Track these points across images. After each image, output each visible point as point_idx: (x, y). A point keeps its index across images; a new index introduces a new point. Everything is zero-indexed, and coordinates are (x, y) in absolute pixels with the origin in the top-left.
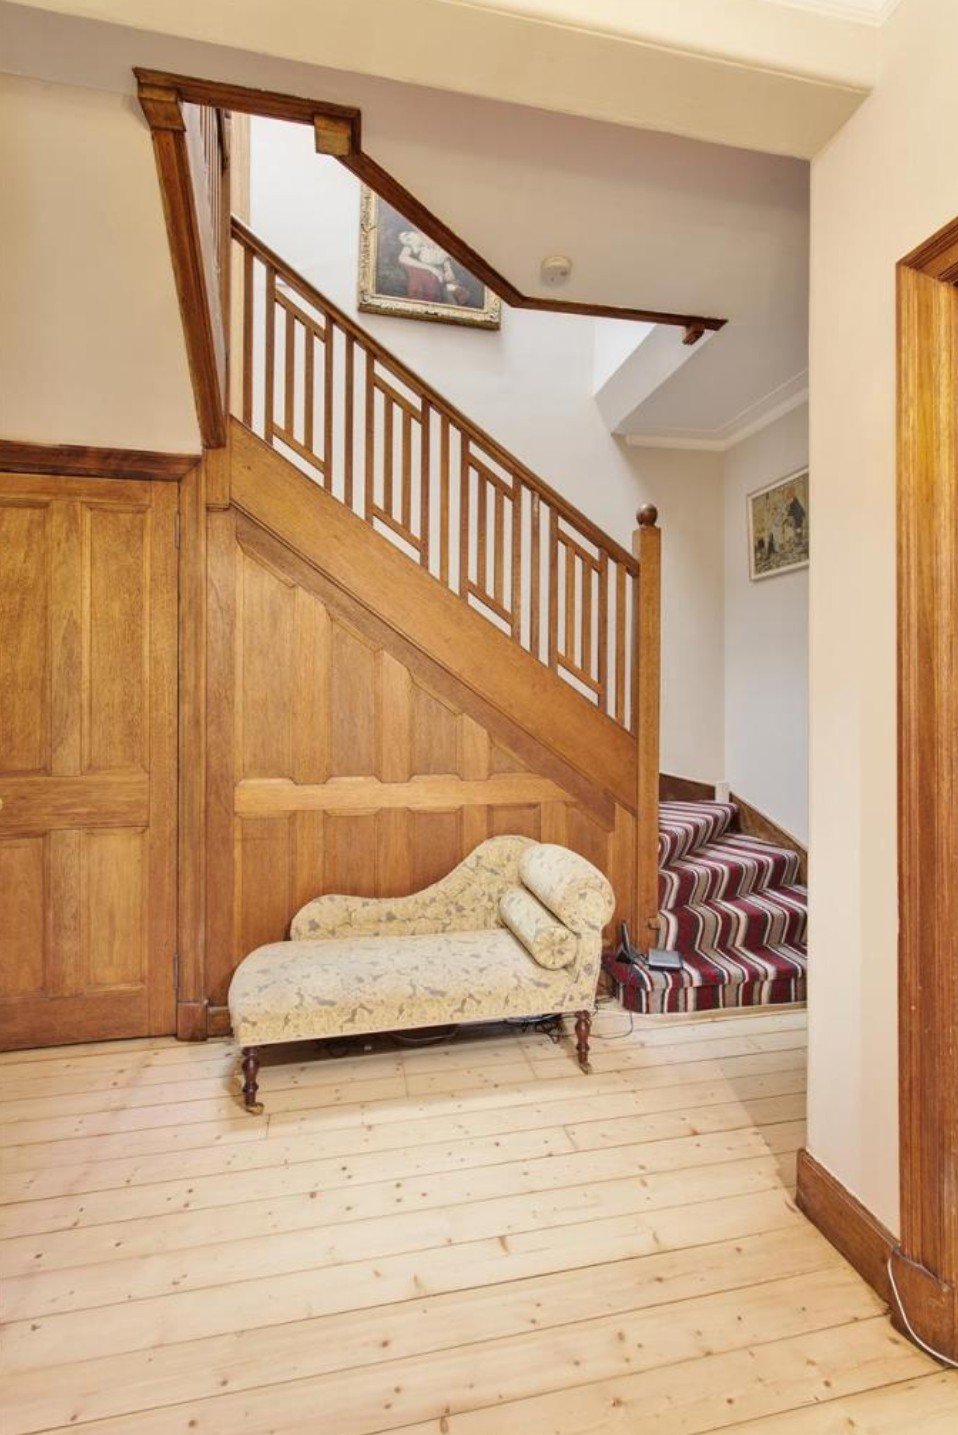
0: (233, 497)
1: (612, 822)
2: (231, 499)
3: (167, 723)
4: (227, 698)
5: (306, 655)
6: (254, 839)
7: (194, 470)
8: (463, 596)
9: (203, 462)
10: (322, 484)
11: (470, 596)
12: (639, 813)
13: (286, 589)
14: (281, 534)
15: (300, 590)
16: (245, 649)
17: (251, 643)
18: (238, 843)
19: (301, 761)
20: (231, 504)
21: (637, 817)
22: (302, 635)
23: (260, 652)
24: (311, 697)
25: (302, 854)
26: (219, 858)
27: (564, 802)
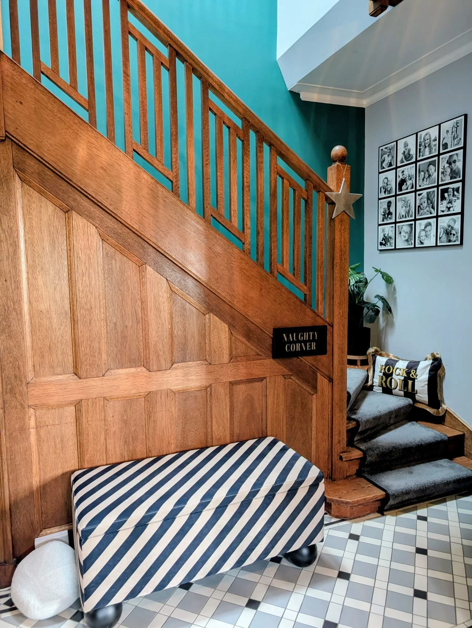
0: (8, 130)
1: (315, 388)
2: (6, 131)
4: (15, 309)
6: (47, 426)
8: (207, 221)
10: (87, 120)
11: (212, 218)
12: (334, 380)
13: (61, 214)
14: (54, 165)
15: (74, 214)
16: (28, 266)
17: (34, 261)
18: (33, 431)
19: (83, 359)
20: (6, 136)
21: (332, 382)
22: (78, 254)
23: (42, 269)
24: (89, 305)
25: (87, 434)
26: (17, 444)
27: (283, 375)
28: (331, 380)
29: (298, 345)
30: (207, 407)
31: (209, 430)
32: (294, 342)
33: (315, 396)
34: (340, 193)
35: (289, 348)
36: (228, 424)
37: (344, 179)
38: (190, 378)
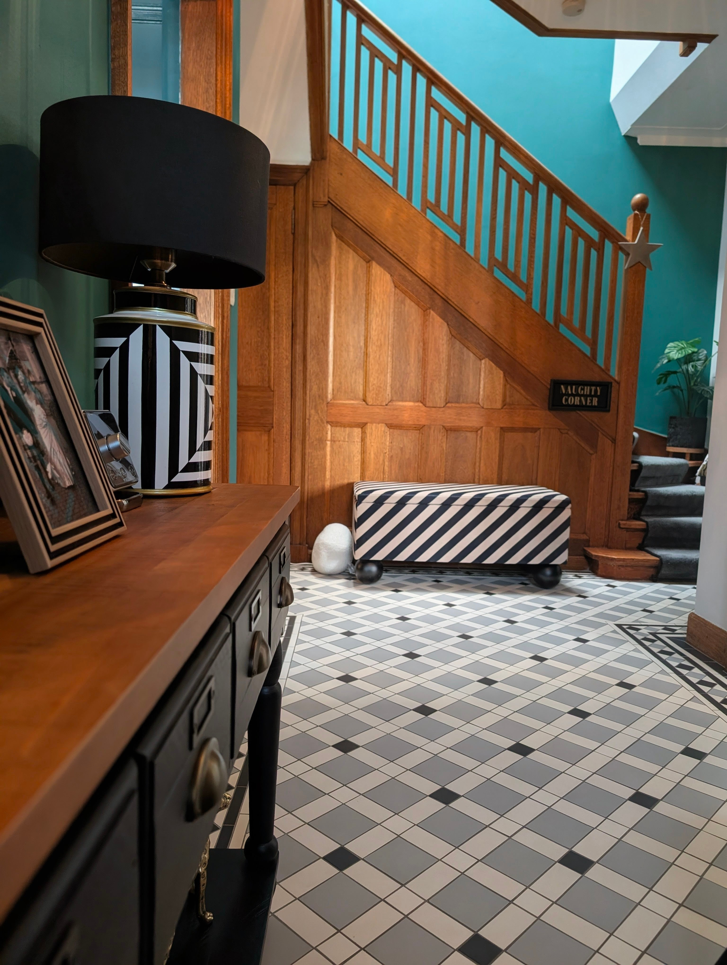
0: (330, 196)
1: (595, 447)
2: (329, 198)
3: (285, 357)
4: (323, 341)
5: (377, 313)
6: (339, 441)
7: (305, 177)
8: (490, 271)
9: (311, 171)
10: (391, 185)
11: (495, 269)
12: (617, 441)
13: (364, 263)
14: (362, 223)
15: (374, 264)
16: (335, 307)
17: (340, 303)
18: (329, 443)
19: (371, 388)
20: (329, 202)
21: (615, 444)
22: (374, 297)
23: (346, 309)
24: (379, 342)
25: (370, 454)
26: (316, 451)
27: (559, 429)
28: (614, 441)
29: (577, 399)
30: (476, 448)
31: (477, 470)
32: (572, 395)
33: (594, 456)
34: (636, 242)
35: (567, 400)
36: (496, 467)
37: (641, 228)
38: (462, 418)
